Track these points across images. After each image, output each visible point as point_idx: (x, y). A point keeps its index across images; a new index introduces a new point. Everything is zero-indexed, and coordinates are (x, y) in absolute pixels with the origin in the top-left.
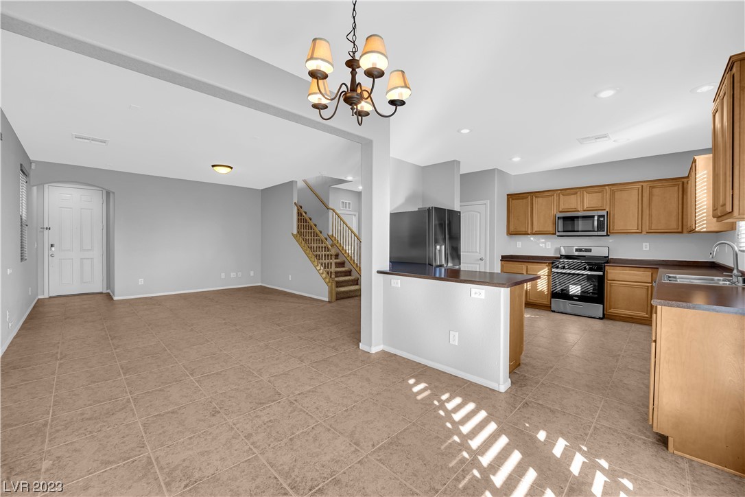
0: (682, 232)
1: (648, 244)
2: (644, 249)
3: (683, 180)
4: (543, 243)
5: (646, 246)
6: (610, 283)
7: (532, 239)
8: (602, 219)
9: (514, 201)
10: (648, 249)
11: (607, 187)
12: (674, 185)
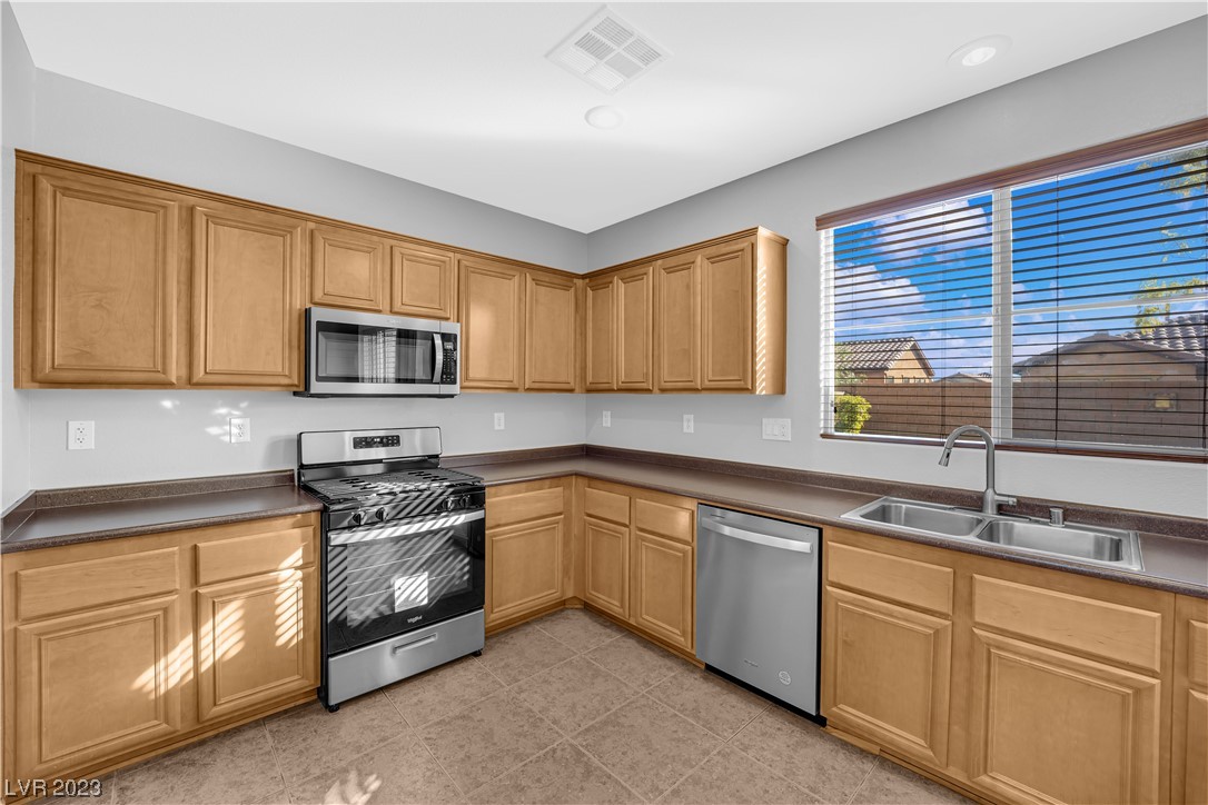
0: (571, 391)
1: (502, 415)
2: (497, 428)
3: (575, 280)
4: (221, 421)
5: (499, 420)
6: (495, 535)
7: (167, 404)
8: (449, 346)
9: (67, 203)
10: (502, 427)
11: (451, 254)
12: (566, 288)
